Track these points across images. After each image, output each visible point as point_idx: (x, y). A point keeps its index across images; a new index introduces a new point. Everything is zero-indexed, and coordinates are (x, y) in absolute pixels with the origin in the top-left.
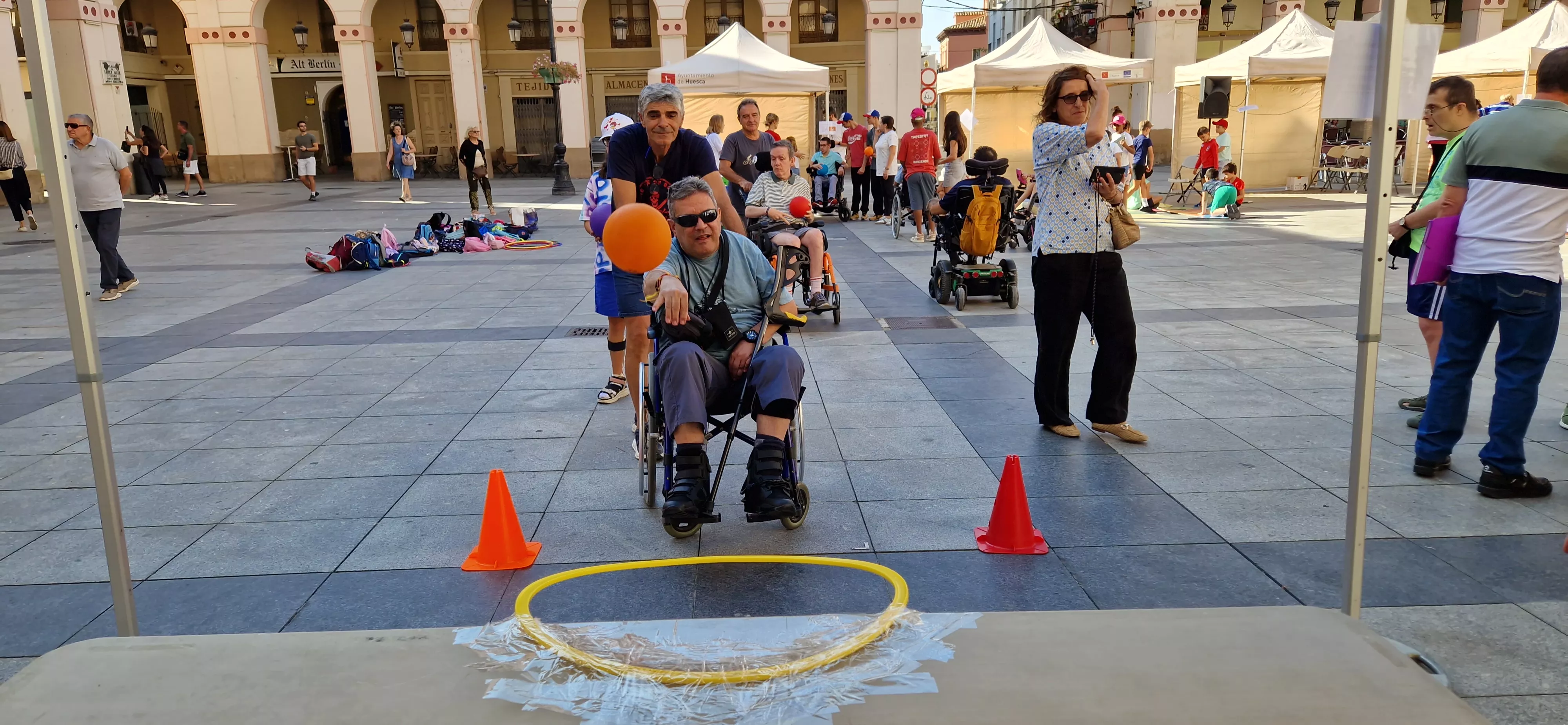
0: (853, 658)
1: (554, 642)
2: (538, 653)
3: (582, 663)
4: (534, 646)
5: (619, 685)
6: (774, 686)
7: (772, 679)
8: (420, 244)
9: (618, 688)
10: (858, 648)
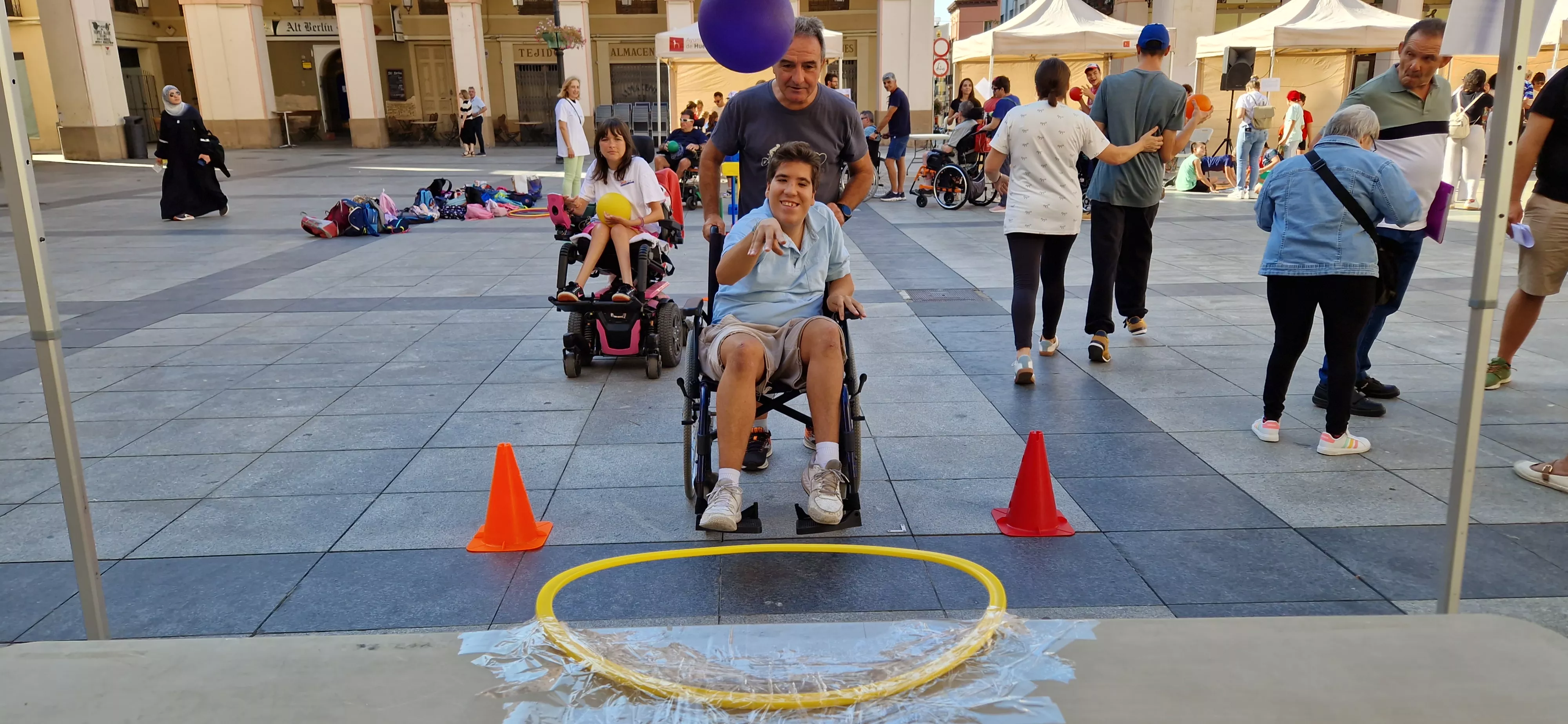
0: (952, 677)
1: (586, 652)
2: (567, 666)
3: (622, 682)
4: (561, 658)
5: (668, 711)
6: (860, 713)
7: (857, 704)
8: (420, 211)
9: (668, 715)
10: (956, 665)
